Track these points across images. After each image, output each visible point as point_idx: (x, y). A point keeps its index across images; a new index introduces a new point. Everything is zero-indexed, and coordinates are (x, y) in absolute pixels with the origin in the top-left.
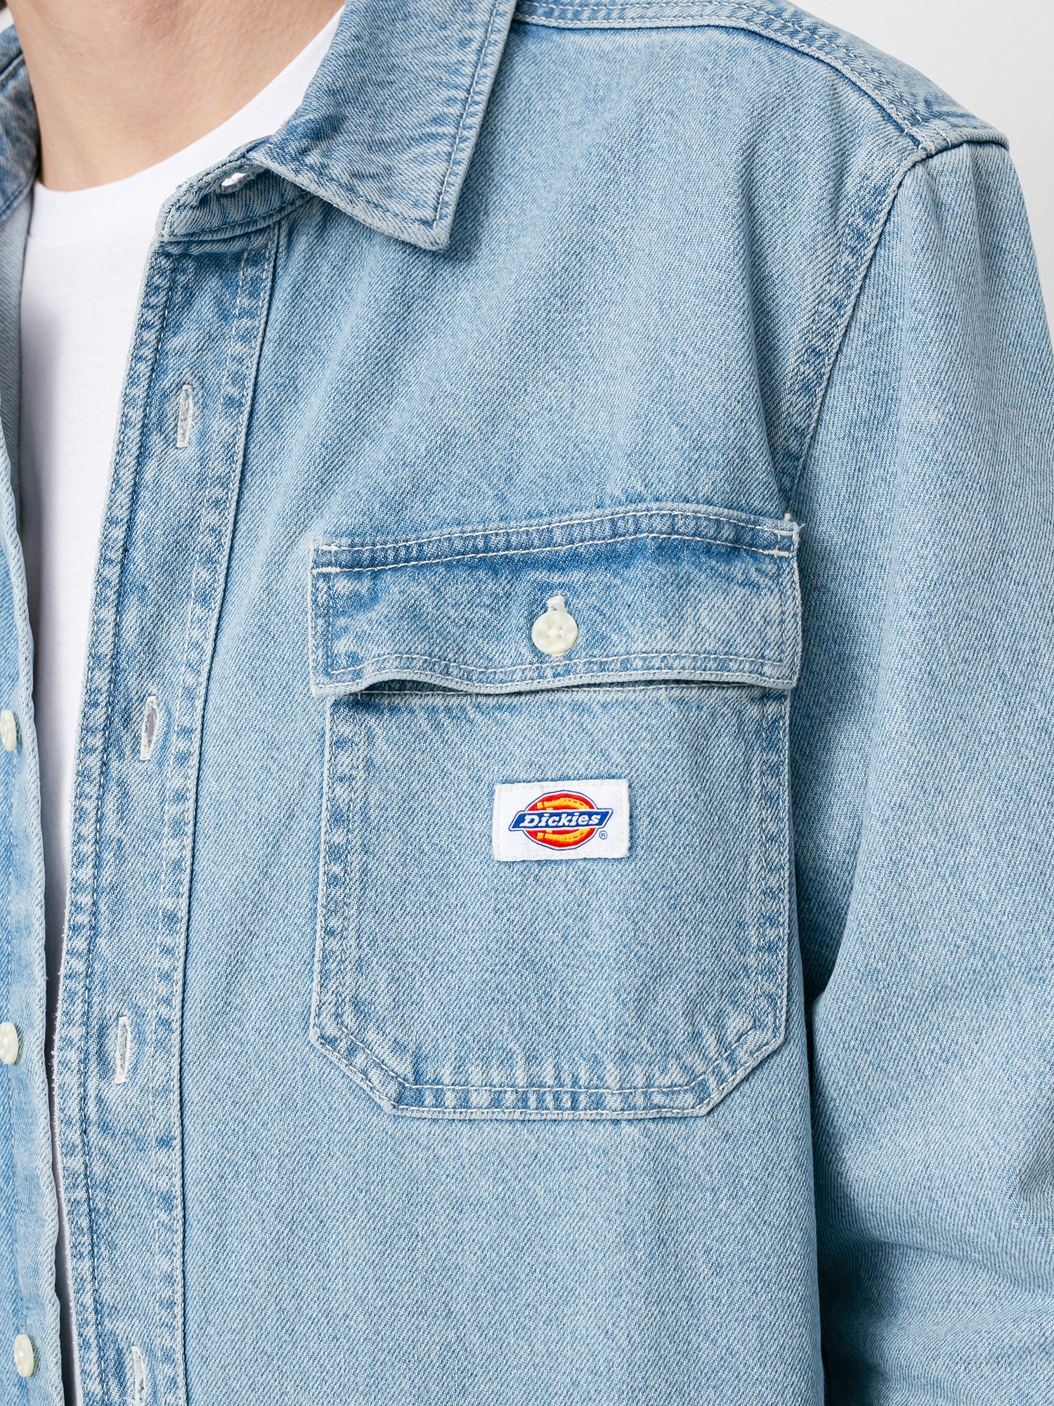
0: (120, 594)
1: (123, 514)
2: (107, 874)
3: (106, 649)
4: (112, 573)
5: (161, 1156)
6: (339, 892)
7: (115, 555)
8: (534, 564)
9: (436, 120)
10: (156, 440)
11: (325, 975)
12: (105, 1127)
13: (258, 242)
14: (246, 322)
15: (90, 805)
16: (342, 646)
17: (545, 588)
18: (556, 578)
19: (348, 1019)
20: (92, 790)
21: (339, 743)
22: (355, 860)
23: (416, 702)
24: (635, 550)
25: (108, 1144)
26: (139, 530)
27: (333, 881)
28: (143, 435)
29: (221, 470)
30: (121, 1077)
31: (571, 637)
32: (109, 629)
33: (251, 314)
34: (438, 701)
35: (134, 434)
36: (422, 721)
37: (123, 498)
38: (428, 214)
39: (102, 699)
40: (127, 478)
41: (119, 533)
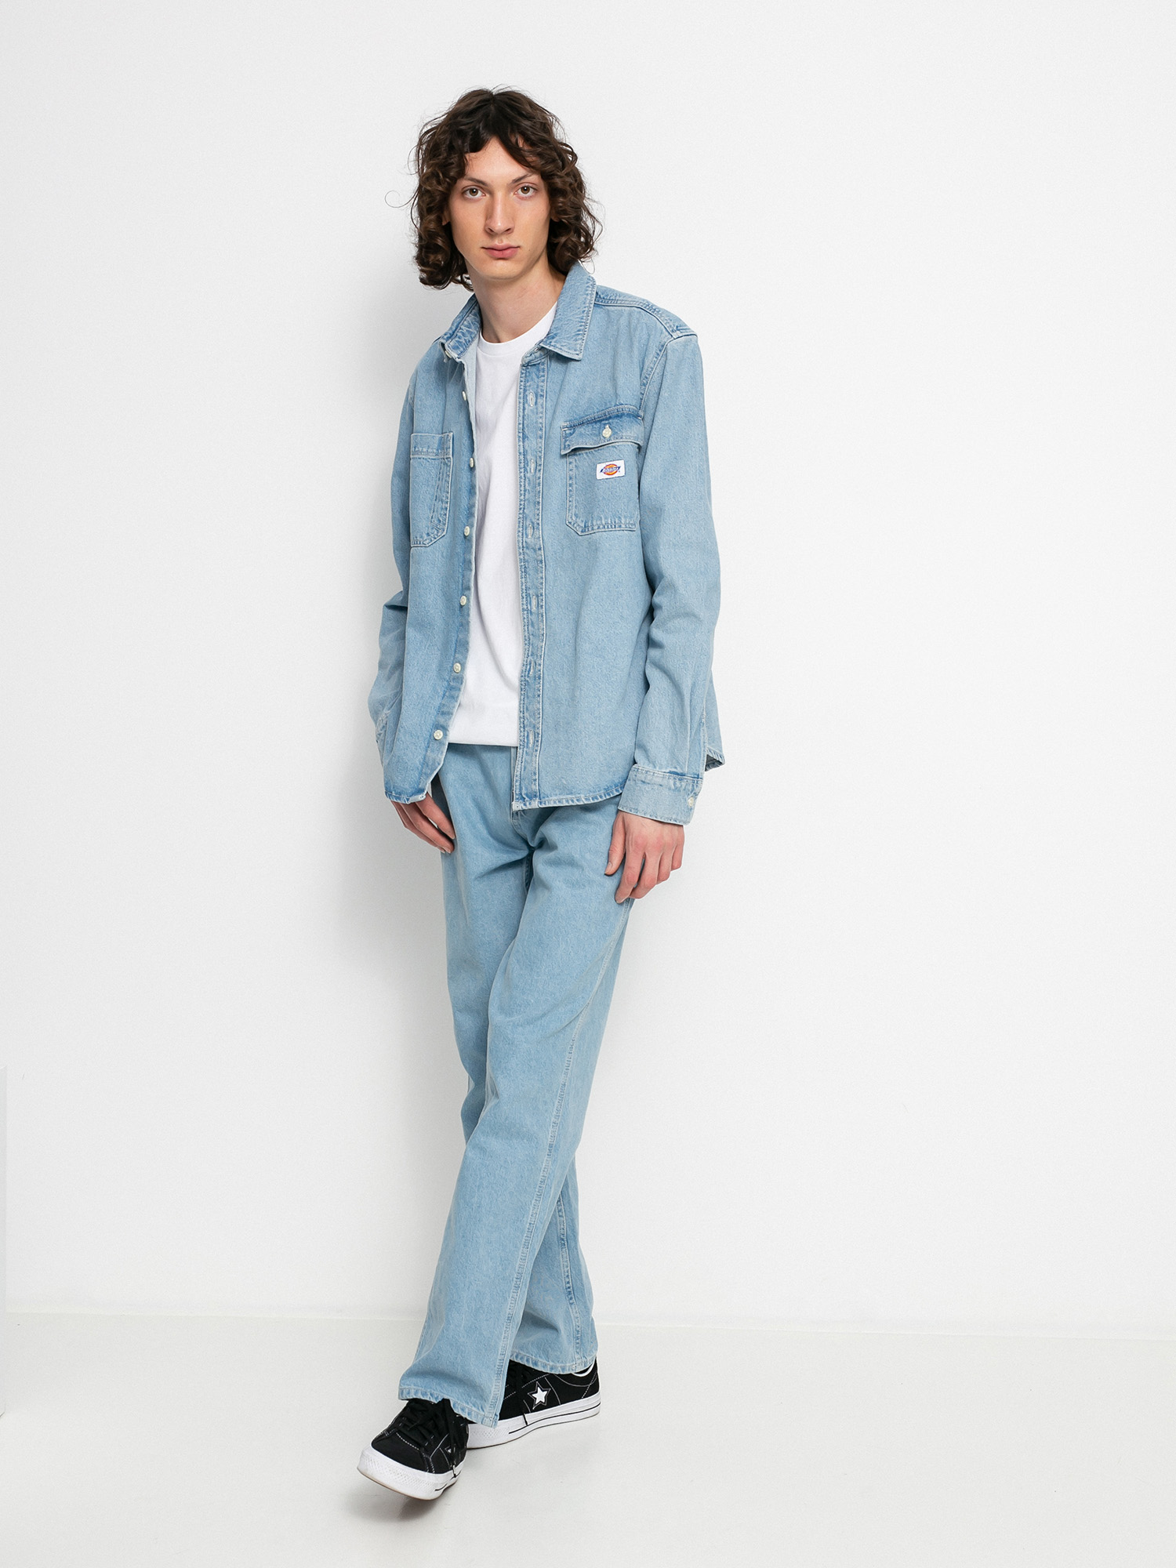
0: (523, 439)
1: (521, 422)
2: (527, 497)
3: (522, 451)
4: (521, 435)
5: (539, 552)
6: (571, 493)
7: (521, 431)
8: (603, 420)
9: (579, 331)
10: (526, 405)
11: (569, 510)
12: (527, 548)
13: (543, 360)
14: (543, 378)
15: (522, 484)
16: (568, 443)
17: (605, 424)
18: (607, 422)
19: (574, 519)
20: (523, 480)
21: (570, 463)
22: (574, 486)
23: (583, 452)
24: (623, 415)
25: (528, 551)
26: (525, 425)
27: (570, 491)
28: (524, 404)
29: (541, 410)
30: (530, 537)
31: (610, 433)
32: (522, 446)
33: (544, 376)
34: (587, 451)
35: (521, 404)
36: (585, 456)
37: (521, 418)
38: (578, 352)
39: (522, 461)
40: (521, 414)
41: (521, 426)
